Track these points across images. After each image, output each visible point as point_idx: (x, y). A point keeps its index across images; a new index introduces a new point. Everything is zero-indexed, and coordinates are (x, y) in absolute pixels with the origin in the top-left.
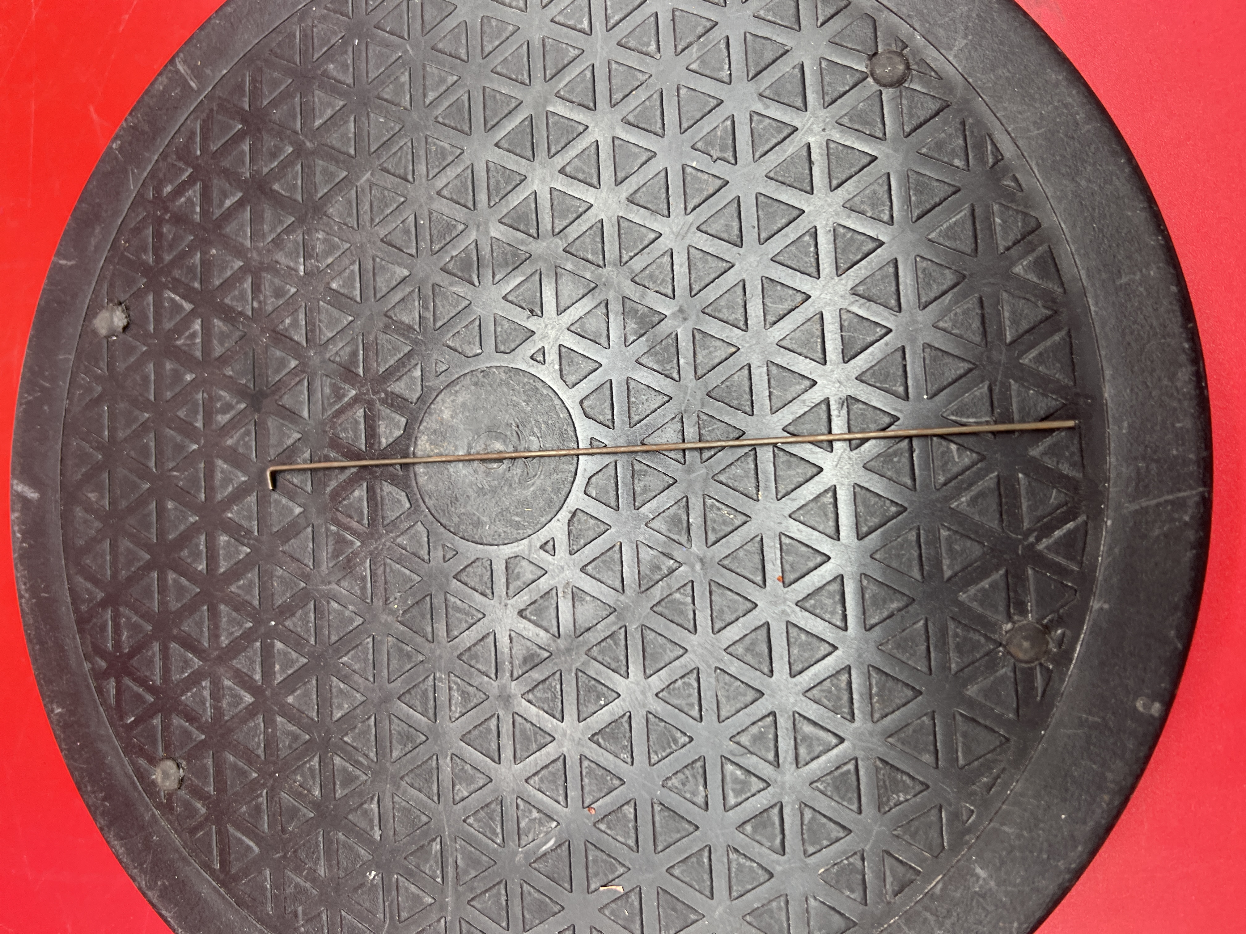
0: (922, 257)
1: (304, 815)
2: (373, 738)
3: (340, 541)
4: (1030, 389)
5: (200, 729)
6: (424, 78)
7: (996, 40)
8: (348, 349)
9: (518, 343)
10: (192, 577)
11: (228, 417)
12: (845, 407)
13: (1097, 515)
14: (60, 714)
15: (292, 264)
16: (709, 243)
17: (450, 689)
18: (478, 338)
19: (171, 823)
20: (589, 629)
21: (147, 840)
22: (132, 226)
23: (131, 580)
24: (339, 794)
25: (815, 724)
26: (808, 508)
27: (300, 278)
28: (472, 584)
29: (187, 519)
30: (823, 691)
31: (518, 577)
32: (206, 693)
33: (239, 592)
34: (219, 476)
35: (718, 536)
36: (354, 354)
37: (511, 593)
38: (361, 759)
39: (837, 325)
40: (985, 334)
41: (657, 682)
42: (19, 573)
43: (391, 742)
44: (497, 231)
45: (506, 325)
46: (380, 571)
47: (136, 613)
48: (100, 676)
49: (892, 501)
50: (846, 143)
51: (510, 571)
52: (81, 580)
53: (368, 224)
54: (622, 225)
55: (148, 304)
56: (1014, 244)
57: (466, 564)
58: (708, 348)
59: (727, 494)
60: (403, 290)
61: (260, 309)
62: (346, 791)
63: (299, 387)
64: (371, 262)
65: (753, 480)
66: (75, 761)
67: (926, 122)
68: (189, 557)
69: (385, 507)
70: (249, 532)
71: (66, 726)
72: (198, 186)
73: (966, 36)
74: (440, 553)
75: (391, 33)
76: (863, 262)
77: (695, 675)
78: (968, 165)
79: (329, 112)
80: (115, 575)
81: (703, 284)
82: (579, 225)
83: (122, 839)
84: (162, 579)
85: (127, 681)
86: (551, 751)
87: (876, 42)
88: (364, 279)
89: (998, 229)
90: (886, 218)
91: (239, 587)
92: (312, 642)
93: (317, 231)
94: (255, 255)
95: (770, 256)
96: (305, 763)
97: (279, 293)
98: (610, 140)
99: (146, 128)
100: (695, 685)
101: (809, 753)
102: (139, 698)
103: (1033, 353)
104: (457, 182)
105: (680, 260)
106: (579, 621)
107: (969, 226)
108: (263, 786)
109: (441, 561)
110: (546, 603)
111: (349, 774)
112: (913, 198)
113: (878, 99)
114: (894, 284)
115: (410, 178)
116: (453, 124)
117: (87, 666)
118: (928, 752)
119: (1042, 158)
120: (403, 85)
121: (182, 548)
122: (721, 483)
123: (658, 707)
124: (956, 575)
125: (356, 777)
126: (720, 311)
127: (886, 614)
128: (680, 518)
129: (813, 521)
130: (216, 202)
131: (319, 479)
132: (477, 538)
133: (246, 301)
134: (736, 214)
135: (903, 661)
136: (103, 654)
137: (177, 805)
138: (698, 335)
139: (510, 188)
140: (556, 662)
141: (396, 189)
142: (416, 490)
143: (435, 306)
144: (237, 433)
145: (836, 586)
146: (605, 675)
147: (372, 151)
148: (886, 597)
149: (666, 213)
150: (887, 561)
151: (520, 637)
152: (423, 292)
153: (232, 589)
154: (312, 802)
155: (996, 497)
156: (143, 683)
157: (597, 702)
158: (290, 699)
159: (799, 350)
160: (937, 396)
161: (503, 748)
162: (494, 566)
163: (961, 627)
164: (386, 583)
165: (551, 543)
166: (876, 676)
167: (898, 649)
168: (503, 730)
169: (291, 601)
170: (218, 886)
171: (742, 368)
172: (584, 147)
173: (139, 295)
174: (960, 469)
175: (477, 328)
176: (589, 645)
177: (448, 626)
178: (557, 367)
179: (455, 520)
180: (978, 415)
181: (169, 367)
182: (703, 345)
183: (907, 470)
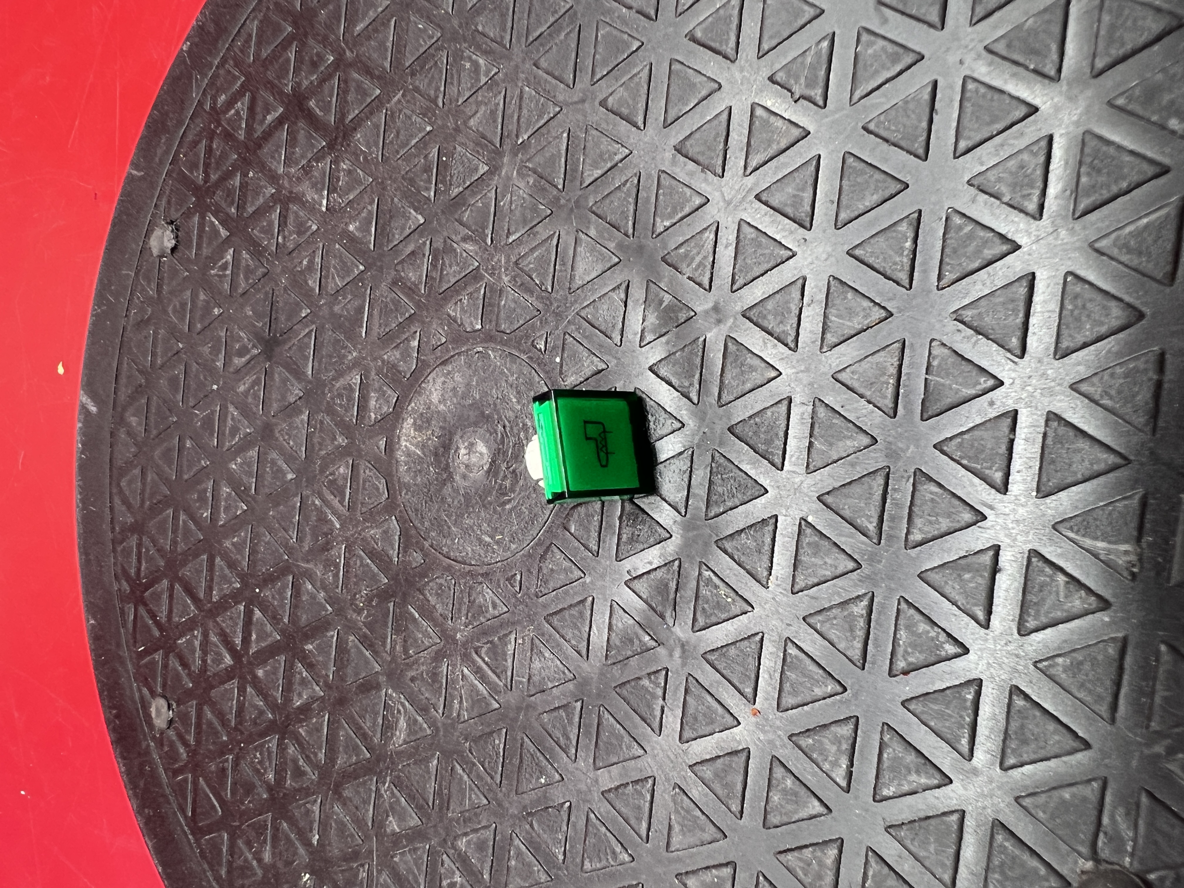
0: (1077, 276)
1: (259, 794)
2: (324, 738)
3: (322, 519)
5: (189, 676)
8: (355, 303)
9: (520, 322)
10: (198, 523)
11: (243, 360)
12: (910, 484)
14: (93, 626)
15: (317, 197)
16: (767, 218)
17: (398, 711)
18: (479, 310)
19: (160, 757)
20: (544, 691)
21: (142, 766)
22: (190, 138)
23: (152, 512)
24: (288, 784)
26: (830, 614)
27: (322, 214)
28: (433, 602)
29: (200, 462)
31: (479, 607)
32: (197, 644)
33: (233, 549)
35: (709, 621)
36: (360, 309)
37: (469, 623)
38: (311, 756)
39: (923, 363)
40: (1155, 413)
41: (605, 778)
42: (77, 482)
43: (338, 748)
44: (520, 177)
45: (511, 298)
46: (353, 561)
47: (154, 546)
48: (124, 598)
52: (118, 501)
53: (392, 156)
54: (662, 182)
55: (194, 226)
57: (431, 577)
58: (742, 365)
59: (730, 569)
60: (415, 241)
61: (284, 245)
62: (295, 784)
63: (306, 340)
64: (389, 202)
65: (766, 558)
66: (100, 673)
68: (198, 500)
69: (365, 492)
70: (248, 488)
71: (96, 638)
74: (408, 558)
76: (981, 273)
77: (650, 785)
79: (372, 15)
81: (749, 277)
82: (613, 178)
83: (125, 758)
84: (175, 518)
85: (142, 611)
88: (380, 222)
90: (1031, 207)
91: (233, 544)
92: (286, 620)
93: (343, 160)
94: (286, 183)
95: (847, 248)
96: (266, 742)
97: (301, 229)
98: (667, 63)
99: (212, 28)
102: (148, 629)
104: (486, 109)
105: (727, 240)
108: (230, 752)
109: (408, 567)
110: (503, 647)
111: (300, 767)
115: (440, 101)
117: (116, 586)
121: (193, 490)
124: (1022, 766)
125: (304, 773)
126: (765, 317)
127: (906, 788)
128: (667, 585)
129: (833, 634)
130: (259, 117)
131: (313, 446)
132: (445, 549)
133: (273, 235)
134: (811, 181)
135: (916, 859)
136: (128, 578)
137: (165, 742)
138: (731, 347)
139: (542, 122)
140: (503, 717)
141: (425, 115)
142: (395, 478)
143: (443, 264)
144: (249, 380)
145: (846, 730)
146: (551, 751)
147: (407, 64)
148: (912, 766)
149: (719, 171)
150: (924, 717)
151: (472, 677)
152: (434, 245)
153: (227, 544)
154: (267, 783)
155: (1113, 669)
156: (153, 616)
157: (538, 778)
158: (260, 673)
159: (861, 390)
160: (1053, 497)
161: (438, 793)
162: (457, 588)
163: (1012, 841)
164: (356, 576)
165: (518, 577)
166: (874, 866)
167: (913, 840)
168: (441, 774)
169: (274, 572)
170: (188, 832)
171: (780, 402)
172: (635, 71)
173: (188, 215)
174: (1065, 614)
175: (481, 297)
176: (540, 710)
177: (405, 641)
178: (558, 360)
179: (426, 524)
180: (1113, 539)
181: (202, 297)
182: (736, 361)
183: (982, 596)
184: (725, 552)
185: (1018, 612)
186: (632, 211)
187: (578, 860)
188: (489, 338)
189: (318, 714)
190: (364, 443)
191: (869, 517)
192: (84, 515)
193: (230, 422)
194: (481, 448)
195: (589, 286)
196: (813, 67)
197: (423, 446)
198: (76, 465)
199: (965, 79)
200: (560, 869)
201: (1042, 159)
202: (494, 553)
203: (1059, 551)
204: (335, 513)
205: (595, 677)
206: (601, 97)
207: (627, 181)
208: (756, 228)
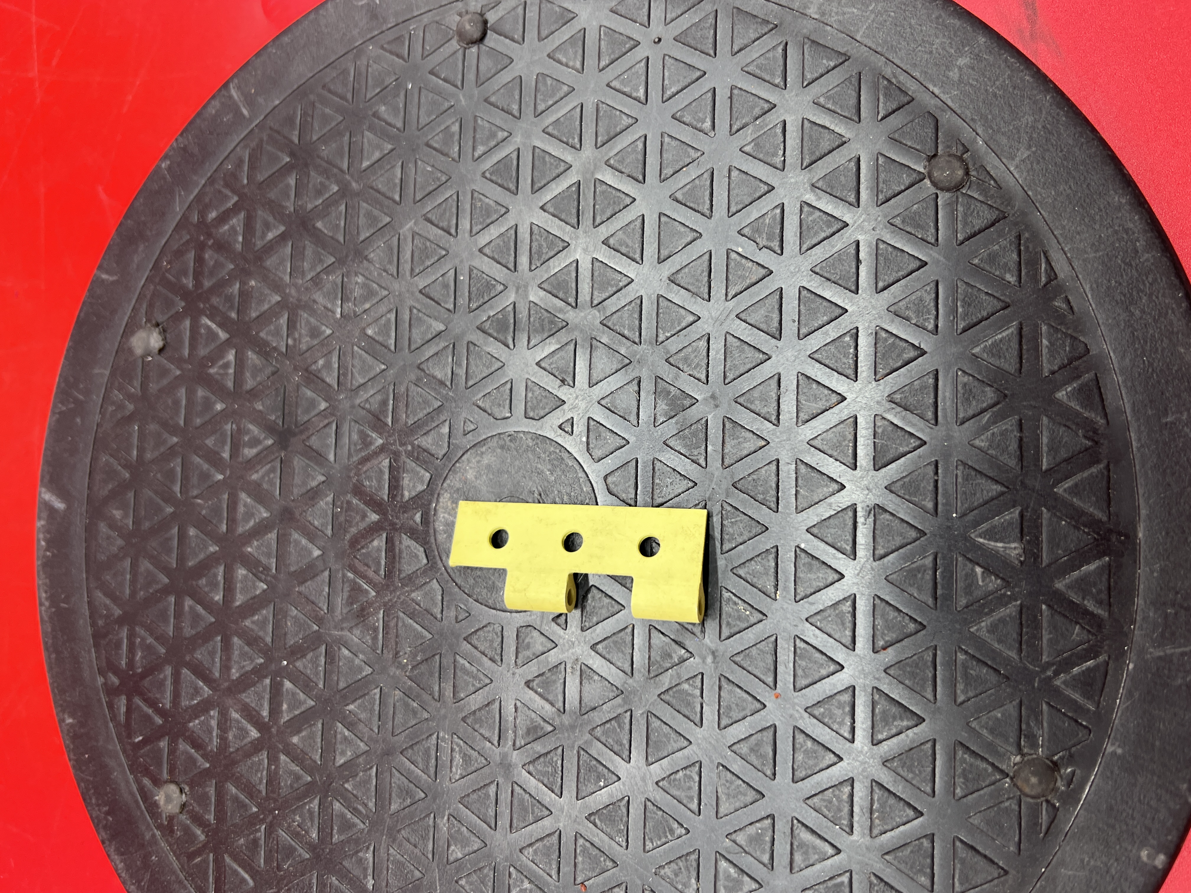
0: (964, 372)
1: (300, 855)
2: (373, 788)
3: (356, 589)
4: (1062, 520)
5: (205, 756)
6: (475, 130)
7: (1060, 154)
8: (379, 397)
9: (547, 410)
10: (208, 606)
11: (254, 451)
12: (872, 515)
13: (1120, 656)
14: (71, 725)
15: (329, 306)
16: (747, 332)
17: (452, 750)
18: (508, 401)
19: (170, 845)
20: (595, 708)
21: (146, 858)
22: (175, 248)
23: (148, 602)
24: (336, 838)
25: (813, 832)
26: (826, 614)
27: (336, 321)
28: (482, 648)
29: (207, 548)
30: (824, 800)
31: (528, 646)
32: (214, 723)
33: (254, 627)
34: (241, 509)
35: (733, 631)
36: (385, 403)
37: (519, 662)
38: (360, 807)
39: (871, 431)
40: (1021, 458)
41: (657, 770)
42: (40, 581)
43: (390, 795)
44: (536, 295)
45: (537, 391)
46: (392, 624)
47: (151, 634)
48: (112, 692)
49: (911, 617)
50: (895, 245)
51: (521, 640)
52: (100, 595)
53: (408, 273)
54: (661, 304)
55: (185, 329)
56: (1060, 368)
57: (477, 627)
58: (738, 438)
59: (746, 589)
60: (437, 344)
61: (294, 346)
62: (342, 838)
63: (327, 430)
64: (408, 312)
65: (772, 579)
66: (83, 772)
67: (980, 231)
68: (206, 585)
69: (403, 561)
70: (267, 569)
71: (75, 737)
72: (242, 215)
73: (1030, 147)
74: (453, 614)
75: (445, 80)
76: (902, 370)
77: (697, 768)
78: (1020, 282)
79: (377, 155)
80: (133, 593)
81: (738, 373)
82: (619, 299)
83: (122, 854)
84: (179, 604)
85: (138, 701)
86: (547, 824)
87: (937, 143)
88: (400, 328)
89: (1045, 351)
90: (931, 326)
91: (253, 622)
92: (321, 686)
93: (356, 275)
94: (293, 292)
95: (808, 353)
96: (305, 804)
97: (314, 333)
98: (656, 216)
99: (196, 150)
100: (697, 778)
101: (804, 860)
102: (148, 718)
103: (1068, 484)
104: (498, 241)
105: (717, 347)
106: (585, 700)
107: (1015, 345)
108: (262, 821)
109: (454, 622)
110: (554, 677)
111: (347, 821)
112: (960, 310)
113: (933, 203)
114: (932, 396)
115: (453, 231)
116: (499, 181)
117: (100, 680)
118: (925, 874)
119: (1096, 282)
120: (452, 135)
121: (200, 577)
122: (740, 577)
123: (658, 796)
125: (353, 825)
126: (752, 402)
127: (894, 731)
129: (830, 628)
130: (258, 233)
131: (340, 524)
132: (491, 602)
133: (281, 337)
134: (777, 306)
135: (907, 781)
136: (116, 671)
137: (176, 828)
138: (728, 424)
141: (439, 241)
142: (434, 546)
143: (468, 364)
144: (262, 469)
145: (846, 697)
147: (418, 199)
149: (706, 297)
150: (900, 678)
152: (458, 348)
153: (247, 623)
154: (309, 843)
156: (153, 704)
157: (597, 783)
158: (294, 740)
159: (830, 452)
162: (505, 633)
163: (969, 753)
164: (398, 636)
165: (564, 617)
166: (878, 793)
167: (903, 767)
168: (502, 798)
169: (304, 643)
171: (770, 463)
172: (630, 219)
173: (177, 319)
175: (508, 391)
176: (593, 725)
177: (455, 687)
178: (584, 439)
181: (200, 393)
182: (732, 435)
189: (365, 768)
190: (398, 519)
191: (846, 541)
192: (53, 613)
196: (770, 227)
198: (39, 562)
199: (878, 241)
204: (369, 582)
206: (603, 237)
207: (631, 301)
208: (739, 339)
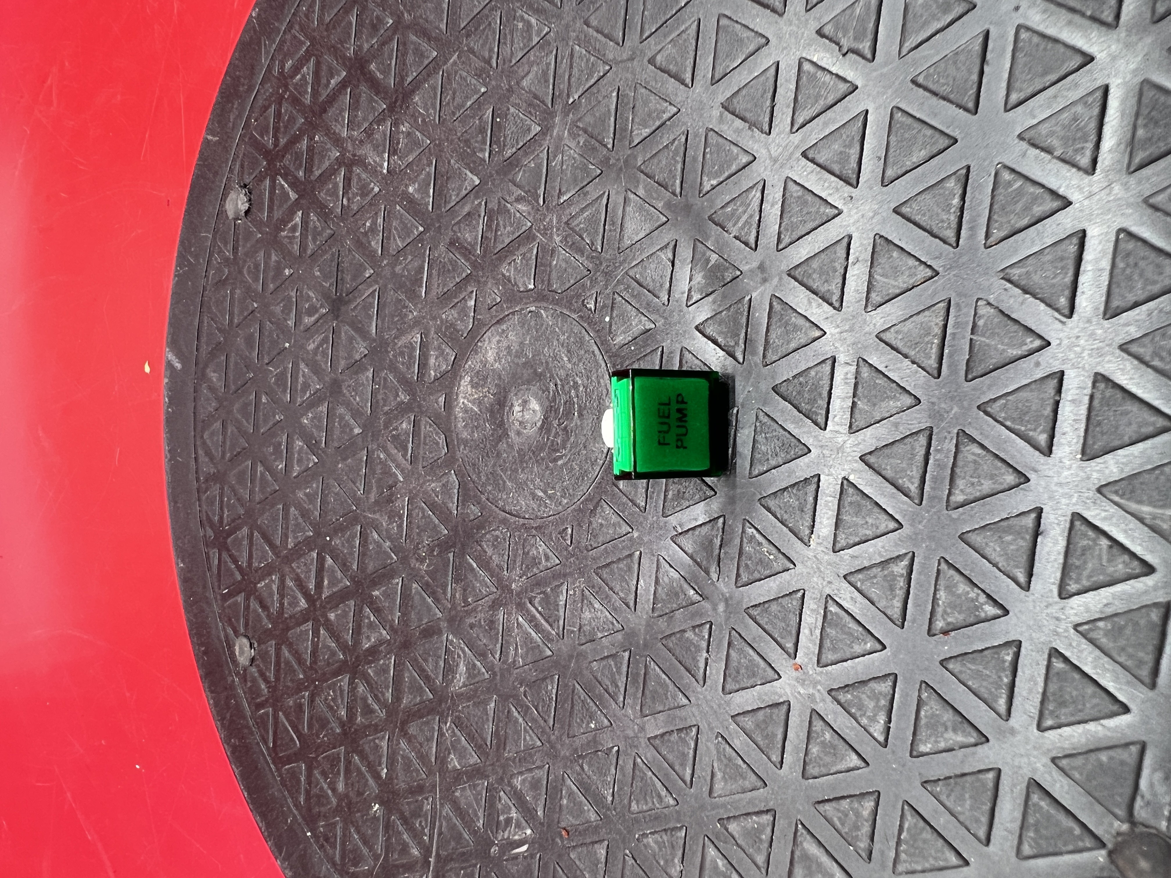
1: (332, 728)
2: (391, 679)
3: (387, 472)
5: (268, 618)
8: (415, 264)
9: (571, 282)
10: (274, 474)
11: (312, 320)
14: (182, 569)
15: (378, 160)
17: (458, 655)
18: (533, 270)
19: (244, 692)
21: (228, 699)
22: (261, 103)
23: (233, 463)
24: (359, 720)
25: (820, 844)
26: (871, 573)
27: (383, 177)
28: (490, 553)
29: (275, 416)
30: (838, 810)
31: (532, 559)
32: (275, 587)
33: (306, 499)
35: (752, 577)
36: (420, 270)
37: (524, 574)
38: (380, 695)
41: (652, 725)
42: (164, 434)
43: (404, 689)
44: (571, 137)
45: (562, 258)
46: (415, 513)
47: (234, 495)
48: (209, 544)
50: (1048, 32)
51: (526, 551)
52: (202, 452)
54: (709, 140)
55: (265, 189)
58: (786, 325)
59: (772, 526)
60: (473, 200)
61: (348, 206)
62: (364, 721)
63: (370, 299)
64: (446, 164)
65: (808, 517)
66: (189, 613)
68: (273, 453)
69: (426, 447)
70: (319, 442)
71: (185, 580)
72: (312, 62)
74: (467, 510)
77: (694, 733)
80: (224, 454)
81: (795, 235)
82: (660, 136)
83: (213, 692)
84: (254, 469)
85: (225, 556)
86: (538, 756)
88: (438, 184)
90: (1084, 161)
91: (305, 495)
92: (355, 567)
93: (403, 122)
94: (350, 146)
95: (894, 205)
96: (339, 680)
97: (364, 191)
98: (714, 19)
102: (231, 573)
104: (538, 69)
105: (773, 197)
106: (585, 628)
108: (307, 689)
109: (467, 519)
110: (555, 597)
111: (369, 706)
115: (493, 62)
117: (202, 532)
121: (269, 444)
124: (1059, 727)
125: (372, 711)
126: (810, 276)
127: (942, 745)
128: (711, 541)
129: (874, 592)
130: (324, 81)
131: (377, 402)
132: (501, 503)
133: (338, 197)
134: (858, 138)
135: (952, 814)
136: (212, 525)
137: (249, 679)
138: (777, 306)
139: (593, 81)
140: (556, 664)
141: (480, 76)
142: (454, 435)
143: (498, 224)
144: (318, 339)
145: (885, 687)
146: (601, 698)
147: (462, 26)
148: (949, 724)
149: (766, 128)
150: (962, 677)
151: (526, 625)
152: (490, 206)
153: (300, 495)
154: (339, 719)
155: (1156, 635)
156: (235, 561)
157: (588, 723)
158: (332, 616)
159: (905, 350)
160: (1098, 460)
161: (496, 734)
162: (512, 540)
163: (1048, 800)
164: (418, 528)
165: (570, 531)
166: (910, 820)
167: (948, 796)
168: (498, 717)
169: (344, 521)
170: (270, 762)
171: (823, 361)
172: (683, 28)
173: (260, 179)
174: (1108, 579)
175: (534, 257)
176: (590, 658)
177: (465, 590)
178: (607, 319)
179: (483, 478)
180: (1161, 503)
181: (274, 258)
182: (780, 320)
183: (1024, 559)
184: (769, 510)
185: (1059, 575)
186: (679, 170)
187: (626, 801)
188: (540, 297)
189: (385, 656)
190: (424, 400)
191: (911, 478)
192: (172, 465)
193: (301, 380)
194: (534, 405)
195: (638, 245)
196: (862, 20)
197: (479, 402)
198: (163, 417)
199: (1019, 28)
200: (608, 809)
201: (1096, 111)
202: (546, 507)
203: (1103, 514)
204: (398, 466)
205: (643, 629)
206: (649, 54)
207: (674, 140)
208: (803, 186)
